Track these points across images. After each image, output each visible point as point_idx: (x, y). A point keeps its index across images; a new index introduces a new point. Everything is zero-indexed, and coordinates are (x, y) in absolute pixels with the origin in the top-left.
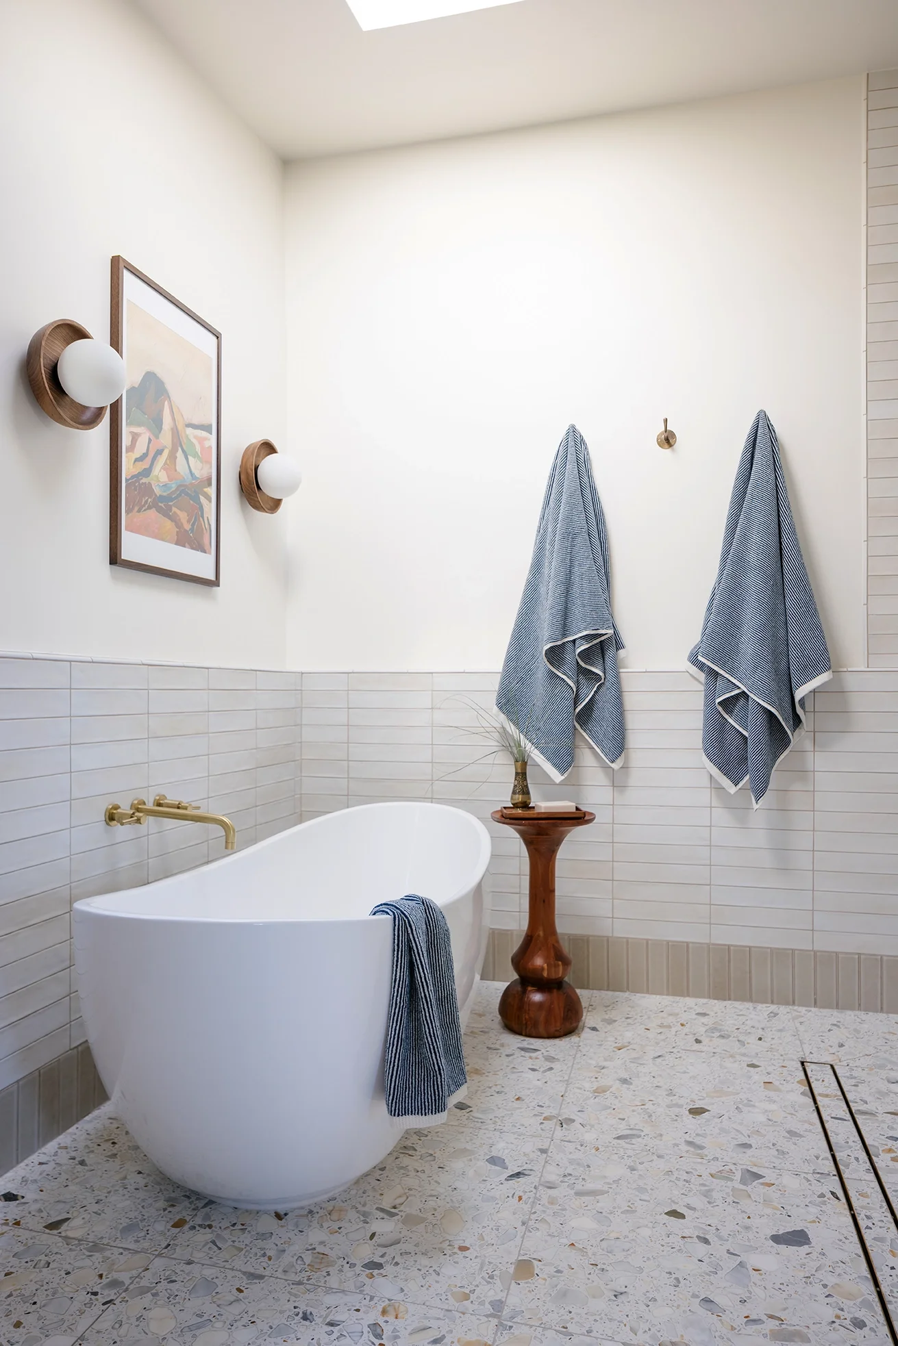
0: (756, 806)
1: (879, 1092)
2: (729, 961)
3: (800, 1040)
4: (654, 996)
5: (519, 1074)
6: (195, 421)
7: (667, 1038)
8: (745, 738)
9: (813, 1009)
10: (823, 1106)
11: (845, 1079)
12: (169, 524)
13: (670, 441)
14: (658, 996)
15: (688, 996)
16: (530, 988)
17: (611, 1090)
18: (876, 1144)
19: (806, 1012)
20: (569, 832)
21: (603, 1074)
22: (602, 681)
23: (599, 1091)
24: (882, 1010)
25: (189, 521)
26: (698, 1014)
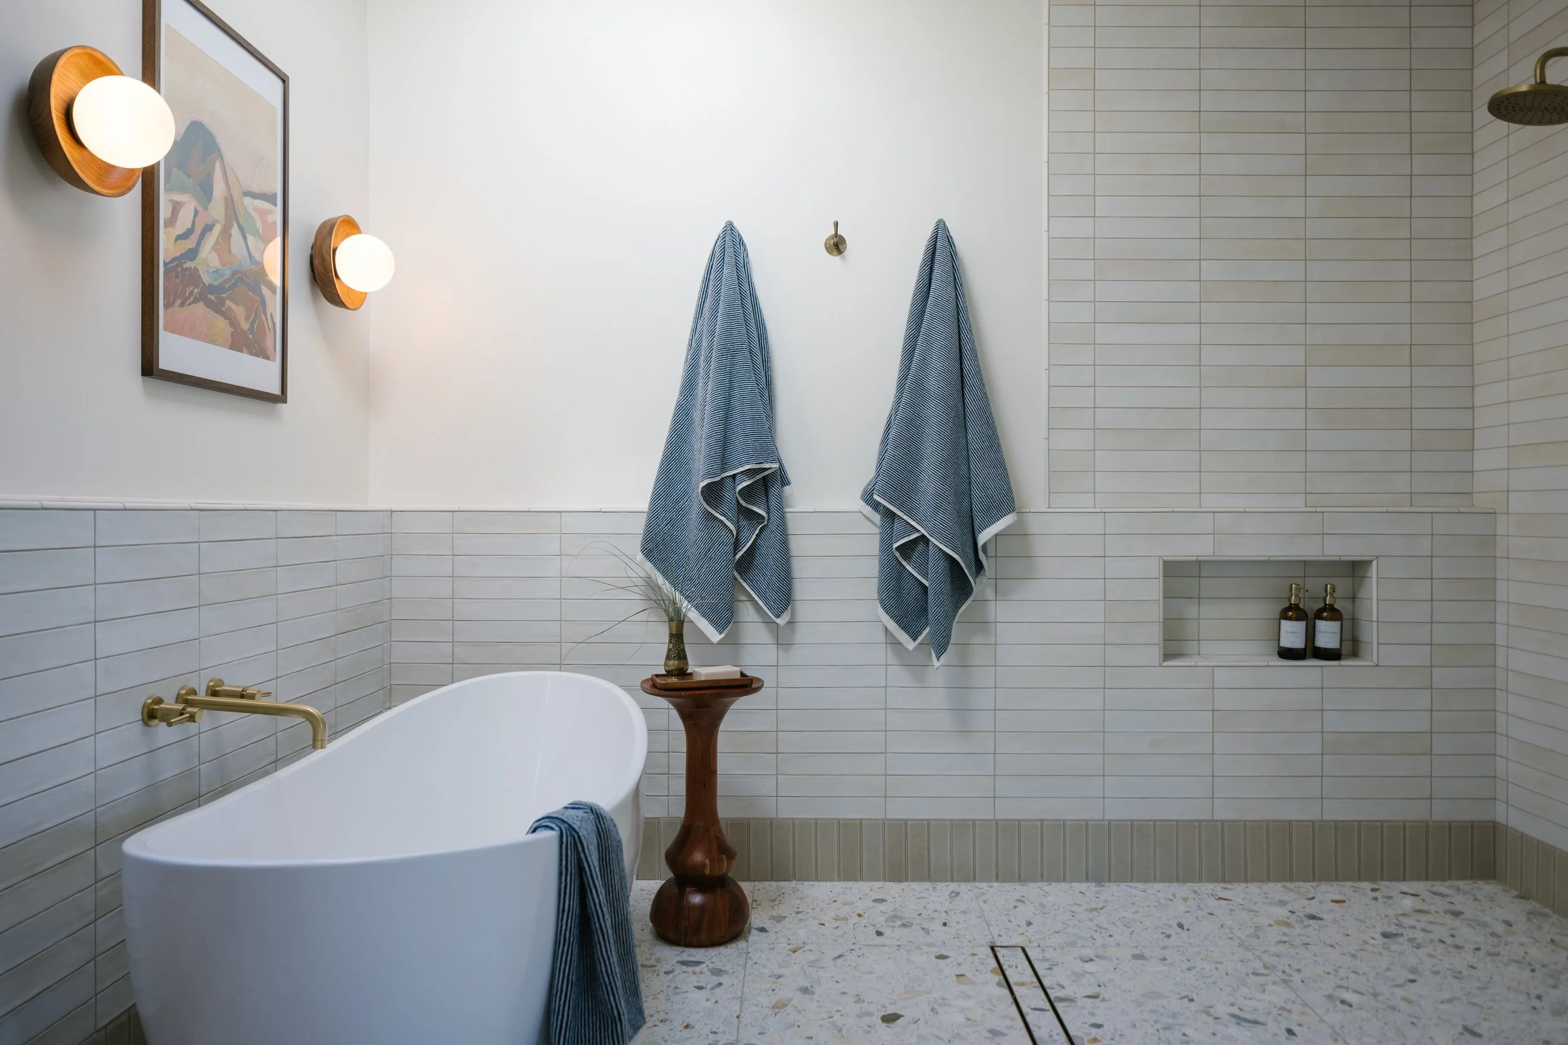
0: (936, 664)
1: (1075, 974)
2: (906, 838)
3: (986, 922)
4: (824, 883)
5: (684, 995)
6: (256, 189)
7: (845, 933)
8: (925, 589)
9: (995, 884)
10: (1021, 997)
11: (1037, 962)
12: (221, 323)
13: (840, 247)
14: (828, 883)
15: (862, 879)
16: (688, 889)
17: (792, 1003)
18: (1080, 1034)
19: (988, 888)
20: (732, 702)
21: (780, 985)
22: (766, 523)
23: (780, 1006)
24: (1064, 880)
25: (247, 319)
26: (875, 901)
